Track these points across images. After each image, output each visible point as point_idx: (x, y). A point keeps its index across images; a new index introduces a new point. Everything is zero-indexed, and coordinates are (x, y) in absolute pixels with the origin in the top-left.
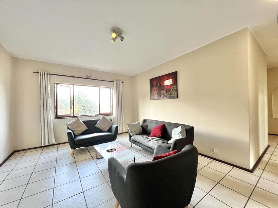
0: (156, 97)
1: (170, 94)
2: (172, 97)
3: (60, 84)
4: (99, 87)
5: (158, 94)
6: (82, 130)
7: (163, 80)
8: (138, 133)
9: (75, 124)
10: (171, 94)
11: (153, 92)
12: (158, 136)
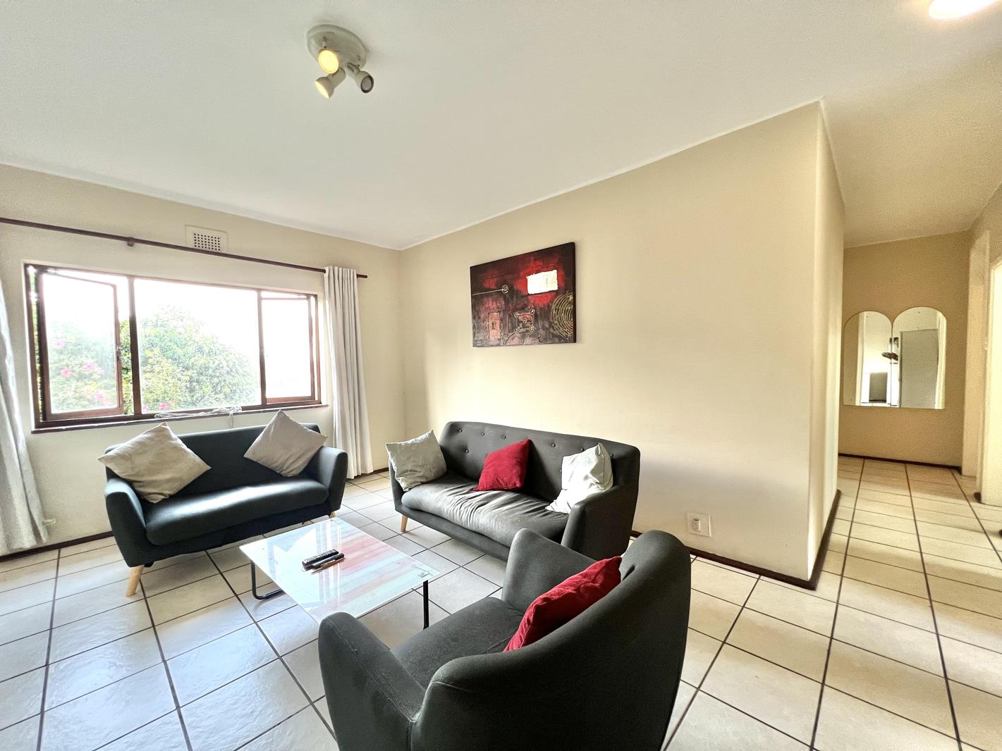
0: (495, 334)
1: (547, 325)
2: (554, 336)
3: (55, 268)
4: (259, 290)
5: (503, 327)
6: (180, 479)
7: (522, 274)
8: (431, 476)
9: (145, 452)
10: (551, 326)
11: (482, 316)
12: (510, 486)
